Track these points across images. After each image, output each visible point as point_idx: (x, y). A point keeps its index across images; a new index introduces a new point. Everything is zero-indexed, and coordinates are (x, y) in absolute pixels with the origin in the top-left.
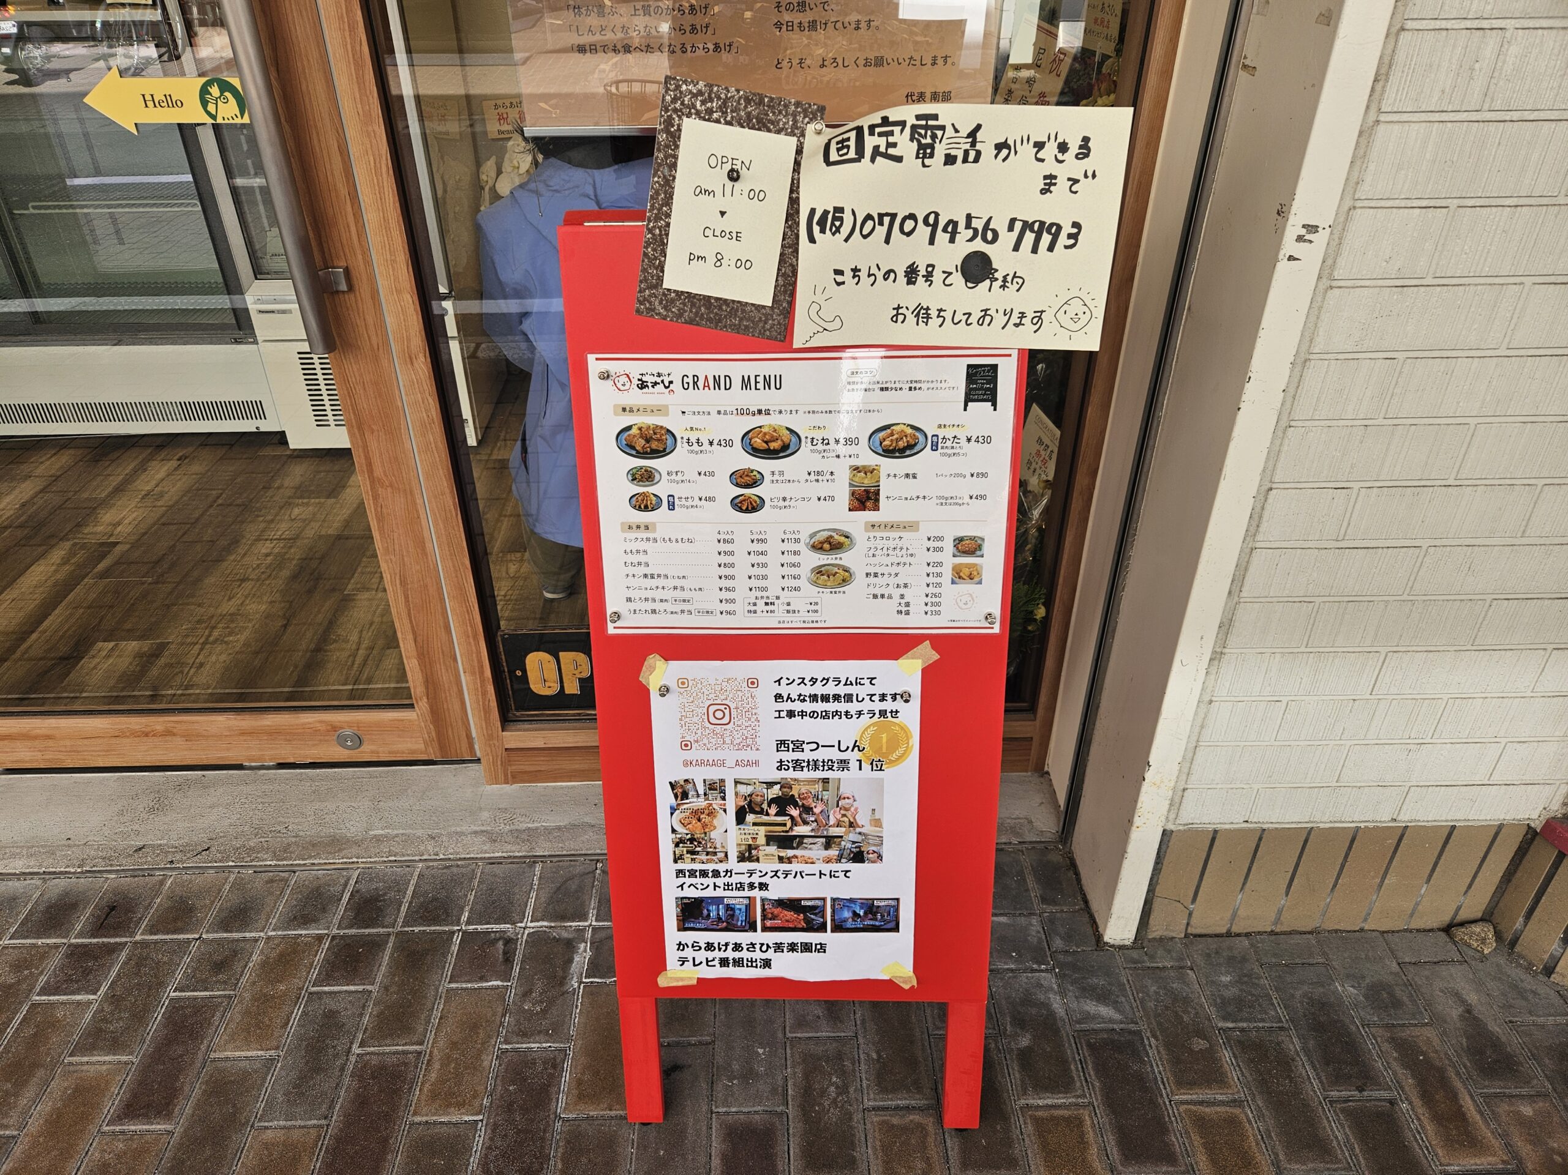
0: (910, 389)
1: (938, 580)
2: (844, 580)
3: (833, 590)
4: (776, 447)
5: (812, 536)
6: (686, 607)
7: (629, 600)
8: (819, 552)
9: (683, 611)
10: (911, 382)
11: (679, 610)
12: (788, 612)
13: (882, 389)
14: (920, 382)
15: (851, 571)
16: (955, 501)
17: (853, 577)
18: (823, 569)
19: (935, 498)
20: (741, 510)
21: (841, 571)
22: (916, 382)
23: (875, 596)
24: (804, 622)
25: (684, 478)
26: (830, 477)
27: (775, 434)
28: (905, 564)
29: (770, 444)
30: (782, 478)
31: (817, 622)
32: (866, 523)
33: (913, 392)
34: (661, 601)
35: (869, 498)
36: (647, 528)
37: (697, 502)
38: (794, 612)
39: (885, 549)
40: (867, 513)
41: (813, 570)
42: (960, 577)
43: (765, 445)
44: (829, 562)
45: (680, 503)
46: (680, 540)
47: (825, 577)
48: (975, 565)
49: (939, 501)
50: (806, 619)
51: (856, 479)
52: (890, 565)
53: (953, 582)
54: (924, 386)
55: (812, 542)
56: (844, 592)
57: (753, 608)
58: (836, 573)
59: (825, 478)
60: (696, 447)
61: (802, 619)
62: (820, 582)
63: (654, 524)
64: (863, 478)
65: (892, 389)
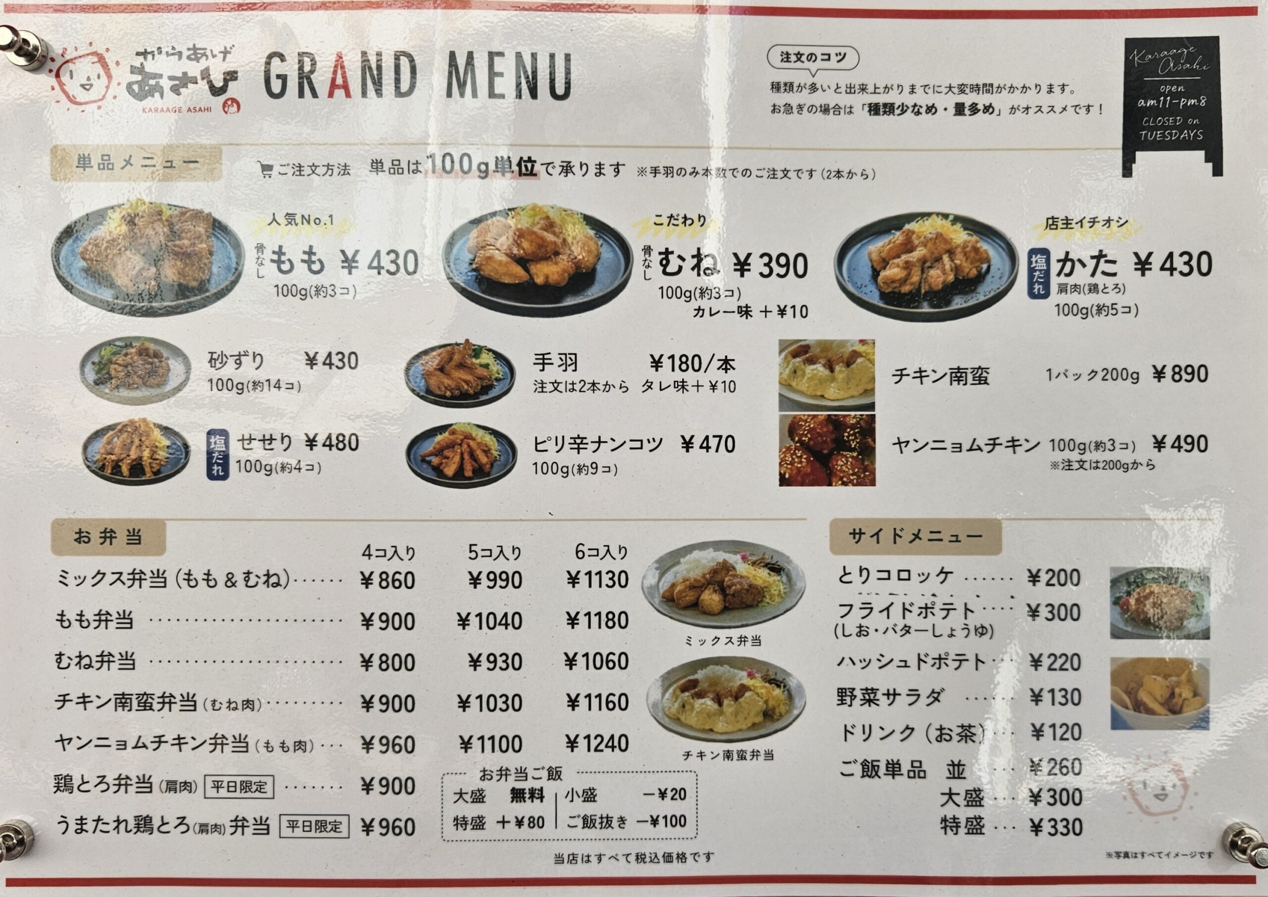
0: (960, 109)
1: (1069, 715)
2: (769, 715)
3: (735, 747)
4: (554, 278)
5: (667, 562)
6: (250, 808)
7: (64, 783)
8: (689, 615)
9: (239, 824)
10: (962, 89)
11: (225, 820)
12: (588, 822)
13: (874, 109)
14: (988, 88)
15: (792, 683)
16: (1108, 456)
17: (798, 703)
18: (700, 675)
19: (1046, 446)
20: (438, 477)
21: (757, 683)
22: (976, 88)
23: (869, 769)
24: (640, 858)
25: (261, 375)
26: (721, 376)
27: (550, 237)
28: (961, 660)
29: (533, 268)
30: (571, 376)
31: (682, 857)
32: (836, 525)
33: (967, 120)
34: (172, 786)
35: (841, 446)
36: (135, 537)
37: (299, 453)
38: (607, 821)
39: (897, 611)
40: (836, 492)
41: (668, 679)
42: (1139, 707)
43: (518, 270)
44: (722, 650)
45: (244, 455)
46: (239, 578)
47: (709, 703)
48: (1182, 665)
49: (1059, 456)
50: (647, 848)
51: (803, 384)
52: (913, 662)
53: (1118, 723)
54: (1000, 101)
55: (664, 586)
56: (769, 755)
57: (471, 811)
58: (744, 688)
59: (704, 378)
60: (301, 277)
61: (635, 848)
62: (692, 719)
63: (159, 525)
64: (822, 382)
65: (904, 109)
